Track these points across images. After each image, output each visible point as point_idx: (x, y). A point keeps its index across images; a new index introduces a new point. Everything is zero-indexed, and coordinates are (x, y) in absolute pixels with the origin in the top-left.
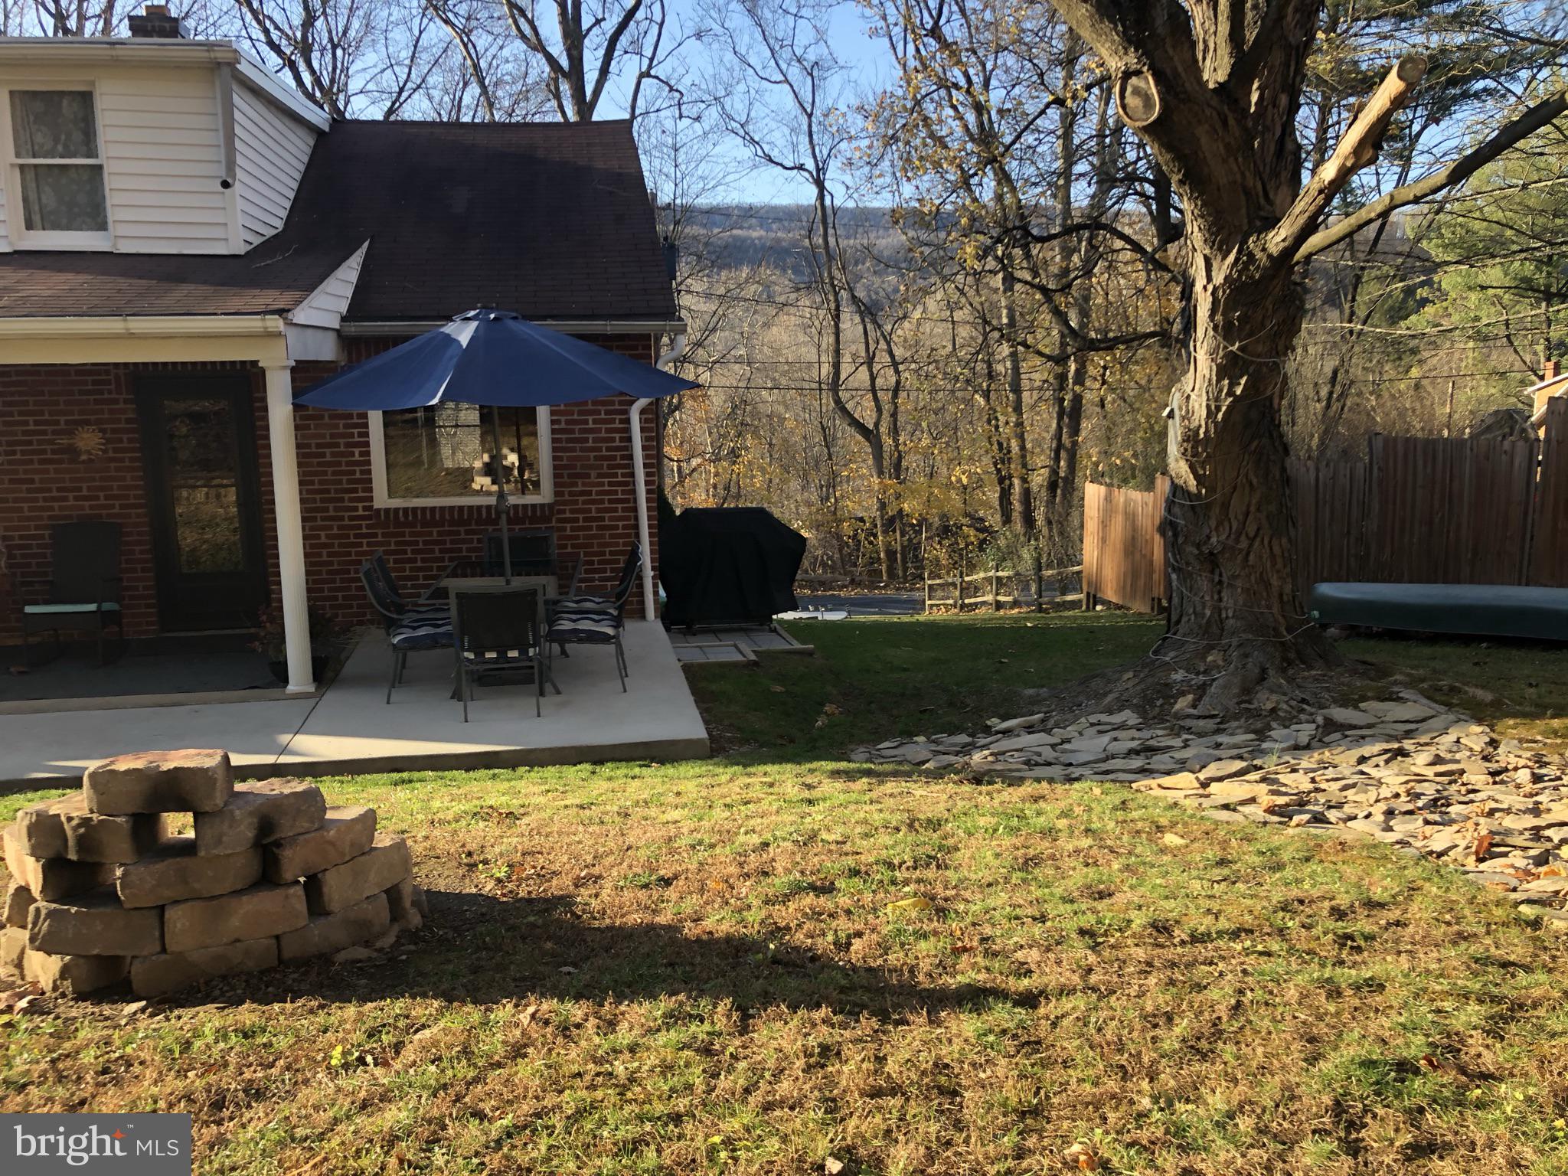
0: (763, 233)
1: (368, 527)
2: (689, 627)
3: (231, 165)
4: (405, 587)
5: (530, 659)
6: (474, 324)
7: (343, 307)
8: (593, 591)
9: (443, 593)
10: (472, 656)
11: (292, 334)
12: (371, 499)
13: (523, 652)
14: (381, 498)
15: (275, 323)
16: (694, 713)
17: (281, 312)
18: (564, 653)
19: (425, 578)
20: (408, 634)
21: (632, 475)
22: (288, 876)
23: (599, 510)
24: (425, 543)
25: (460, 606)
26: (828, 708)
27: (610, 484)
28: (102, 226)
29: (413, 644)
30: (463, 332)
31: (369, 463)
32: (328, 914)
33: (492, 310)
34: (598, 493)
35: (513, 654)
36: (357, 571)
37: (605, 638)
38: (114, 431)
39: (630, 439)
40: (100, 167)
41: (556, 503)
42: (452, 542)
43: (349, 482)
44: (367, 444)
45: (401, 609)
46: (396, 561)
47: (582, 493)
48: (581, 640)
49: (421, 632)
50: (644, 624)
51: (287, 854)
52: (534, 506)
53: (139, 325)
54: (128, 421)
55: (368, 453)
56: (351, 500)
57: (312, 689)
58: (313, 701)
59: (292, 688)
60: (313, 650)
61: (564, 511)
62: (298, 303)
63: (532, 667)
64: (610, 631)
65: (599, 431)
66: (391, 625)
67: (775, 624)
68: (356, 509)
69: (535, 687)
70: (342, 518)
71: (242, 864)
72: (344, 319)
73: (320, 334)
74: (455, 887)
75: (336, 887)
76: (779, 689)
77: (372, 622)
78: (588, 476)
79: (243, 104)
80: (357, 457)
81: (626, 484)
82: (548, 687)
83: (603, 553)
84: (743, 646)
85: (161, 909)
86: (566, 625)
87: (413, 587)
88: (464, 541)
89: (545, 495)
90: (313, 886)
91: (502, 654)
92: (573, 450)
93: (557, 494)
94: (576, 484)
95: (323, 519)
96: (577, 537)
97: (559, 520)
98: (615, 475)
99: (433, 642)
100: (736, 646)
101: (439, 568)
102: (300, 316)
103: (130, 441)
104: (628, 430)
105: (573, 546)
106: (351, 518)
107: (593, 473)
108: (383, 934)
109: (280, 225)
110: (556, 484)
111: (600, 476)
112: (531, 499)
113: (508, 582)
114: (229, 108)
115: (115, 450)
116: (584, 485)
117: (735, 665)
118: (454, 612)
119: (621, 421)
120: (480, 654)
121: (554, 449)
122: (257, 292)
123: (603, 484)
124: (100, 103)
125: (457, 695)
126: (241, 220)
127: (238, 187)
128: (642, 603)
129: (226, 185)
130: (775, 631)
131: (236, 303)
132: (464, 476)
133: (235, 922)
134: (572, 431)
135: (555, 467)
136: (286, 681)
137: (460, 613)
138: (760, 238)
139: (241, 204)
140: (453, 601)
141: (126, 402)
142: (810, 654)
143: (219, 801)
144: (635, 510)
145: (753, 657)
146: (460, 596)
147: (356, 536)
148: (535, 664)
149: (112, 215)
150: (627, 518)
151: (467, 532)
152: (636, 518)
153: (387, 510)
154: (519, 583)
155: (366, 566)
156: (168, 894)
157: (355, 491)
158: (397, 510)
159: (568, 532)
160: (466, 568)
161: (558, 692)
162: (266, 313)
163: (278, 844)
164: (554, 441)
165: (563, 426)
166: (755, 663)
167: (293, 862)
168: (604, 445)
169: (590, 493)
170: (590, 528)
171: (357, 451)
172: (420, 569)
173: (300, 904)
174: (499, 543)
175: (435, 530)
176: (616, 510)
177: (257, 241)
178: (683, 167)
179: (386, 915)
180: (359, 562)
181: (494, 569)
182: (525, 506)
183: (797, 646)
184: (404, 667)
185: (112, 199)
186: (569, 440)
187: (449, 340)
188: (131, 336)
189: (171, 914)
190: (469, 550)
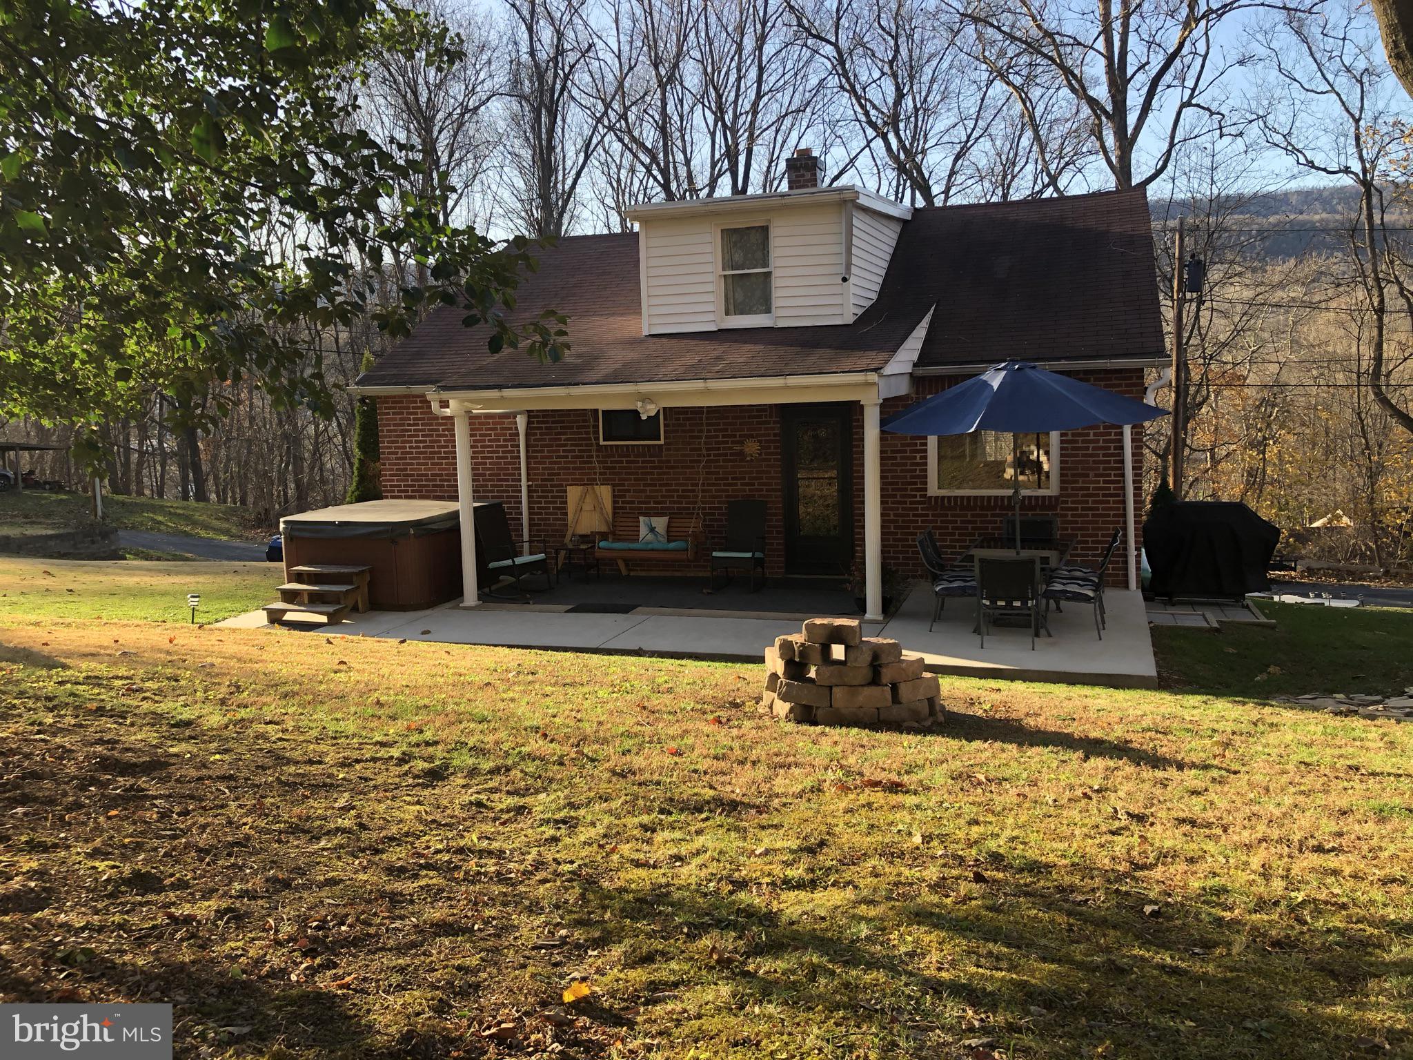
0: (1324, 215)
1: (923, 509)
2: (1170, 599)
3: (849, 265)
4: (946, 553)
5: (1029, 609)
6: (1003, 373)
7: (915, 357)
8: (1085, 564)
9: (971, 558)
10: (988, 603)
11: (882, 382)
12: (926, 490)
13: (1024, 603)
14: (933, 490)
15: (873, 377)
16: (1151, 660)
17: (876, 370)
18: (1058, 608)
19: (961, 547)
20: (946, 585)
21: (1123, 475)
22: (884, 681)
23: (1094, 502)
24: (962, 522)
25: (981, 568)
26: (1271, 669)
27: (1105, 482)
28: (768, 311)
29: (948, 592)
30: (995, 379)
31: (926, 464)
32: (900, 703)
33: (1016, 362)
34: (1095, 489)
35: (1017, 604)
36: (914, 540)
37: (1087, 599)
38: (767, 441)
39: (1122, 448)
40: (770, 273)
41: (1061, 495)
42: (981, 522)
43: (912, 477)
44: (926, 451)
45: (942, 568)
46: (940, 534)
47: (1082, 489)
48: (1068, 599)
49: (955, 584)
50: (1127, 592)
51: (884, 671)
52: (1044, 497)
53: (793, 381)
54: (775, 435)
55: (926, 458)
56: (912, 490)
57: (880, 618)
58: (880, 627)
59: (868, 616)
60: (883, 592)
61: (1067, 502)
62: (887, 362)
63: (1030, 615)
64: (1091, 594)
65: (1098, 441)
66: (935, 579)
67: (1248, 602)
68: (915, 496)
69: (1032, 630)
70: (905, 503)
71: (865, 673)
72: (915, 365)
73: (900, 378)
74: (962, 711)
75: (904, 690)
76: (1231, 650)
77: (922, 577)
78: (1088, 476)
79: (859, 221)
80: (918, 460)
81: (1119, 482)
82: (1043, 631)
83: (1097, 536)
84: (1210, 616)
85: (831, 688)
86: (1058, 587)
87: (952, 553)
88: (990, 522)
89: (1052, 489)
90: (895, 688)
91: (1009, 604)
92: (1077, 455)
93: (1062, 489)
94: (1077, 482)
95: (893, 503)
96: (1076, 522)
97: (1062, 509)
98: (1109, 475)
99: (963, 592)
100: (1203, 615)
101: (971, 541)
102: (888, 370)
103: (775, 448)
104: (1121, 441)
105: (1073, 529)
106: (911, 503)
107: (1091, 474)
108: (925, 720)
109: (874, 296)
110: (1062, 482)
111: (1096, 475)
112: (1042, 492)
113: (1018, 553)
114: (850, 226)
115: (766, 454)
116: (1084, 482)
117: (1200, 630)
118: (977, 570)
119: (1116, 434)
120: (993, 602)
121: (1062, 455)
122: (860, 353)
123: (1099, 482)
124: (773, 232)
125: (977, 631)
126: (853, 300)
127: (852, 280)
128: (1126, 575)
129: (845, 280)
130: (1247, 607)
131: (847, 364)
132: (999, 466)
133: (861, 698)
134: (1077, 442)
135: (1062, 469)
136: (865, 612)
137: (981, 572)
138: (1322, 220)
139: (853, 290)
140: (977, 564)
141: (775, 422)
142: (1272, 627)
143: (857, 641)
144: (1124, 502)
145: (1216, 625)
146: (982, 561)
147: (914, 515)
148: (1032, 612)
149: (776, 303)
150: (1118, 509)
151: (993, 515)
152: (1125, 509)
153: (936, 498)
154: (1025, 554)
155: (919, 537)
156: (834, 681)
157: (916, 483)
158: (943, 498)
159: (1069, 518)
160: (989, 541)
161: (1050, 635)
162: (867, 371)
163: (880, 666)
164: (1062, 449)
165: (1070, 437)
166: (1217, 630)
167: (887, 675)
168: (1101, 452)
169: (1088, 489)
170: (1087, 516)
171: (918, 456)
172: (957, 541)
173: (888, 695)
174: (1013, 523)
175: (969, 513)
176: (1108, 502)
177: (860, 312)
178: (1219, 184)
179: (926, 711)
180: (915, 534)
181: (1009, 543)
182: (1037, 498)
183: (1263, 620)
184: (942, 609)
185: (776, 294)
186: (1073, 449)
187: (986, 385)
188: (787, 387)
189: (835, 690)
190: (993, 528)
